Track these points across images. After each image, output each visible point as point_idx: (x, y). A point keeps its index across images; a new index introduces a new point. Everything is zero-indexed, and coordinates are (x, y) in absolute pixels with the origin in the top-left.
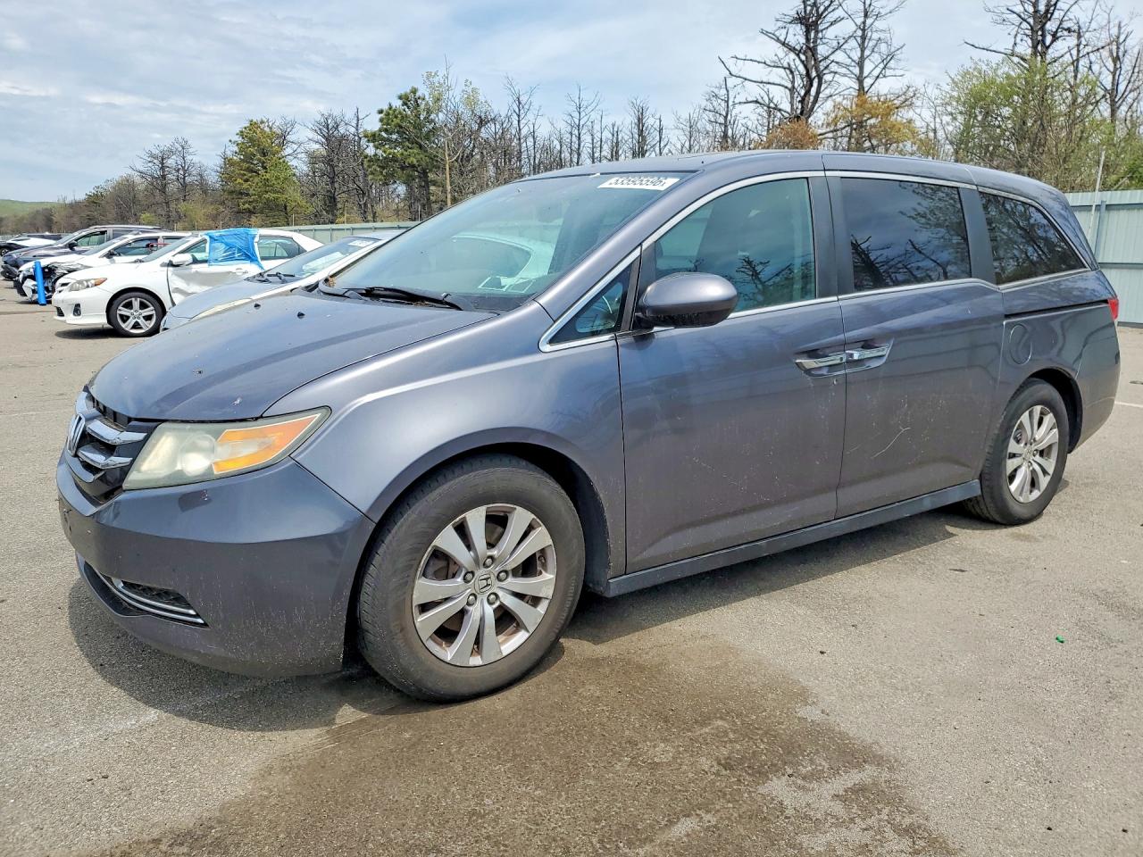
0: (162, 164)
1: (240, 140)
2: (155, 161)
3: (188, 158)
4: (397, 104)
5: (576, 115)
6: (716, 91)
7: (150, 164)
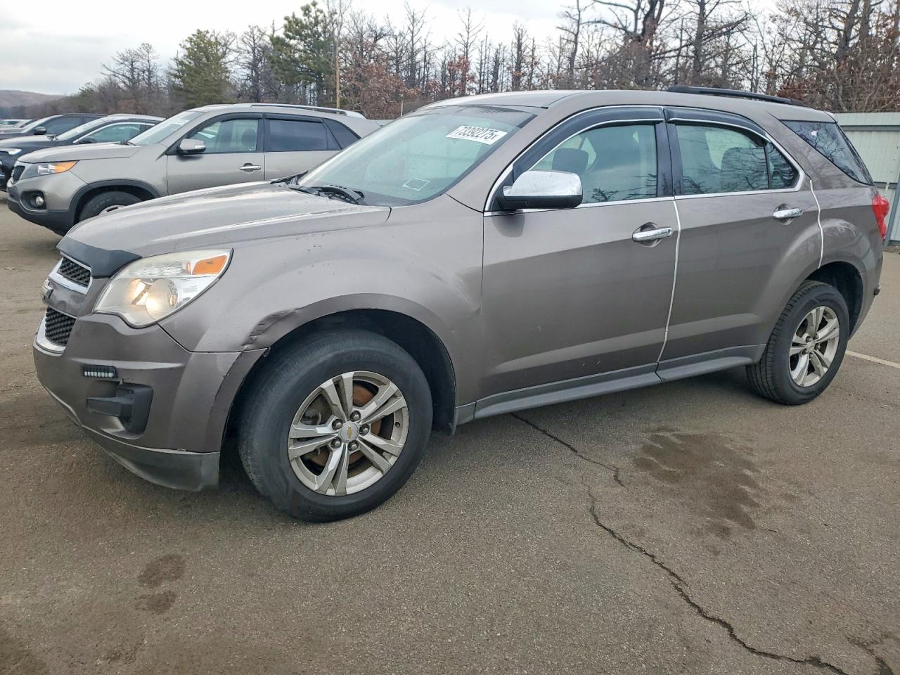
0: (132, 65)
1: (188, 45)
2: (126, 63)
3: (152, 61)
4: (300, 15)
5: (465, 34)
6: (569, 10)
7: (122, 66)
